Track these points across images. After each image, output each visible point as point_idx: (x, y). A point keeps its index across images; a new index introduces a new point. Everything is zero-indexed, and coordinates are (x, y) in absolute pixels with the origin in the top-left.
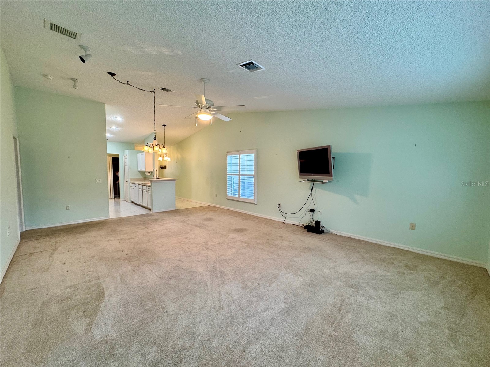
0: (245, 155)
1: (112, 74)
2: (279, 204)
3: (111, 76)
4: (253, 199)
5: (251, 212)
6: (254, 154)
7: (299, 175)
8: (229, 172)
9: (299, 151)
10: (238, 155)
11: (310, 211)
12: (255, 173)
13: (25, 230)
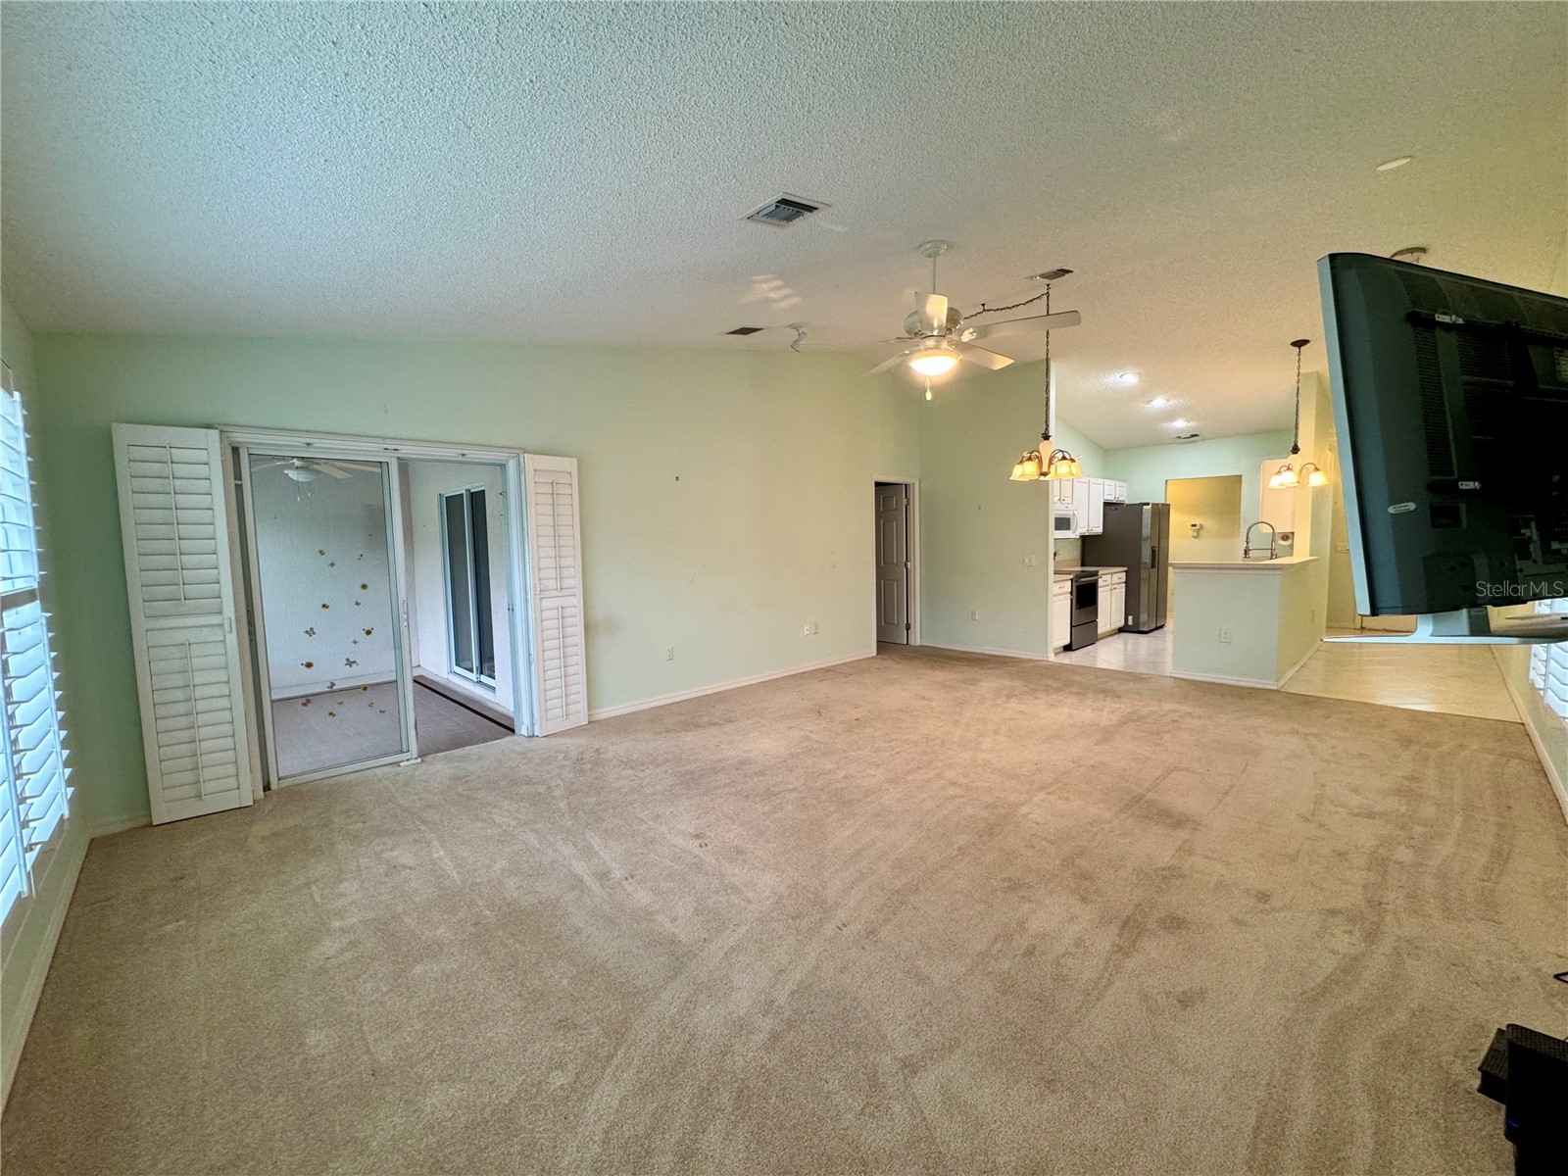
13: (918, 644)
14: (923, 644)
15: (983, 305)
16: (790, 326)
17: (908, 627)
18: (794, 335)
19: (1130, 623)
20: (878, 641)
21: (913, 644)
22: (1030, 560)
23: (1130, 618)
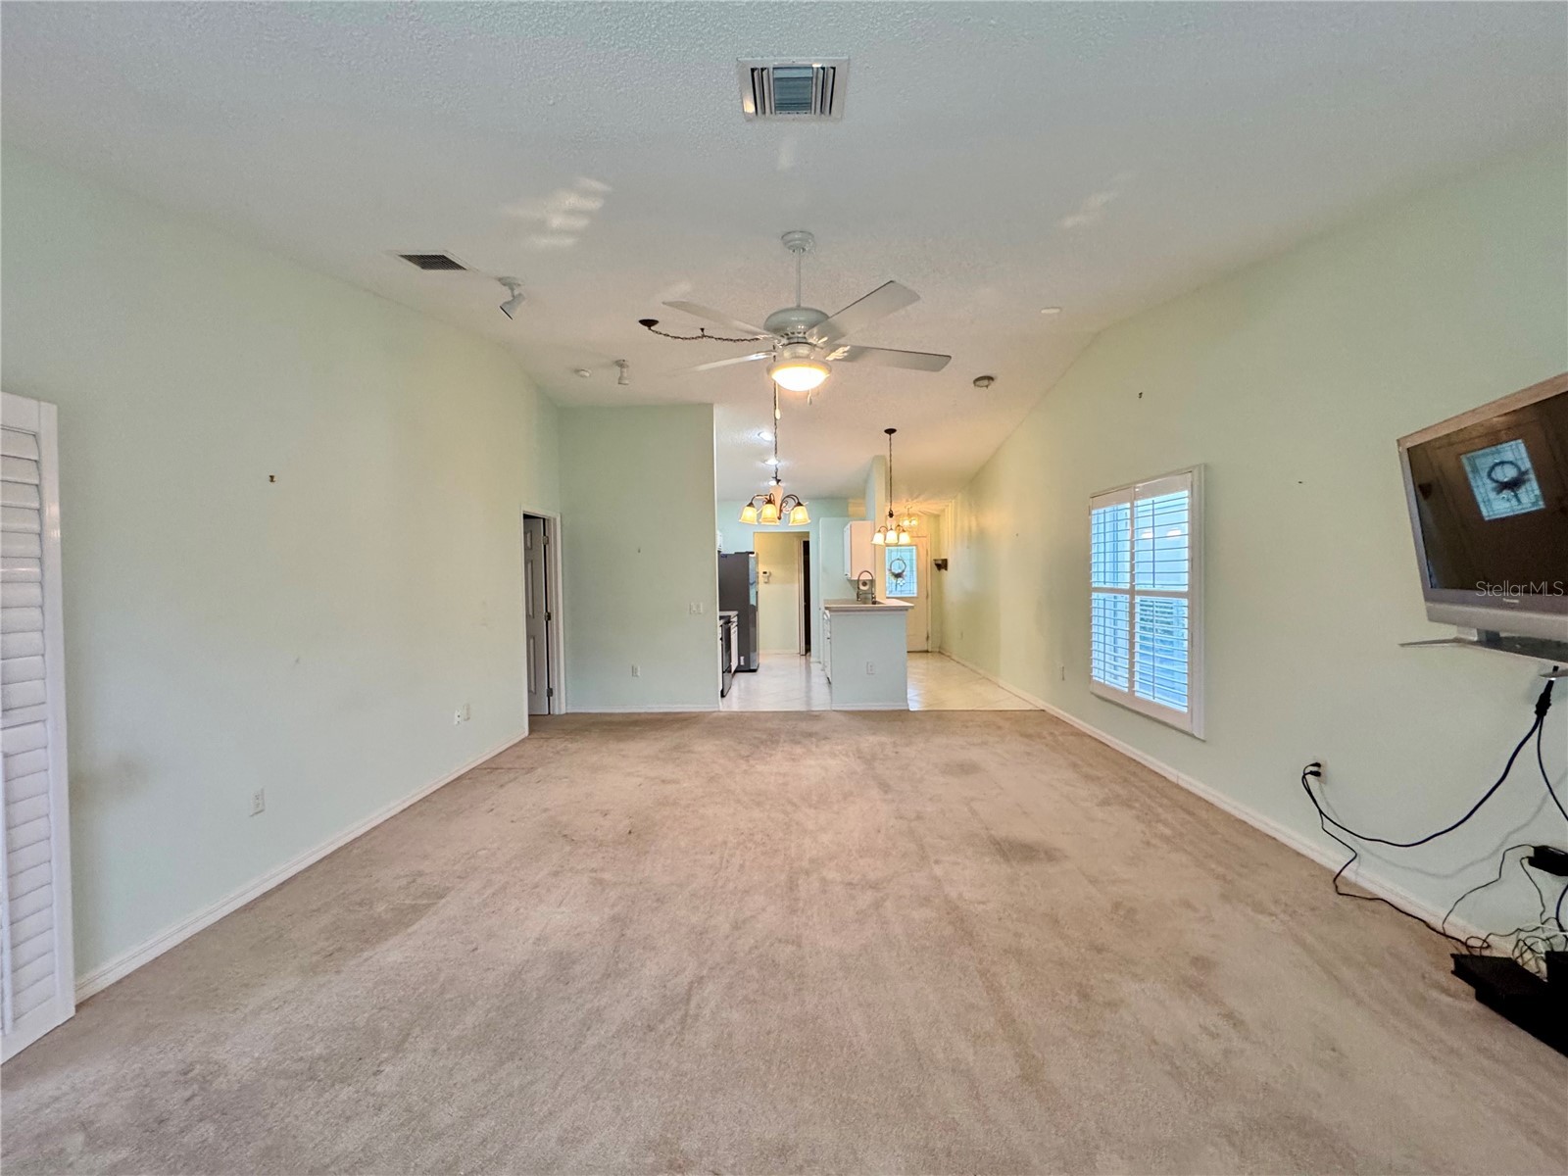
0: (1150, 501)
1: (649, 323)
2: (1317, 765)
3: (646, 328)
4: (1185, 710)
5: (1180, 774)
6: (1186, 493)
7: (1427, 599)
8: (1097, 580)
9: (1409, 445)
10: (1128, 505)
11: (1533, 862)
12: (1191, 585)
13: (563, 711)
14: (569, 711)
15: (702, 330)
16: (500, 280)
17: (550, 692)
18: (505, 295)
19: (742, 663)
20: (529, 715)
21: (557, 713)
22: (698, 606)
23: (742, 658)
